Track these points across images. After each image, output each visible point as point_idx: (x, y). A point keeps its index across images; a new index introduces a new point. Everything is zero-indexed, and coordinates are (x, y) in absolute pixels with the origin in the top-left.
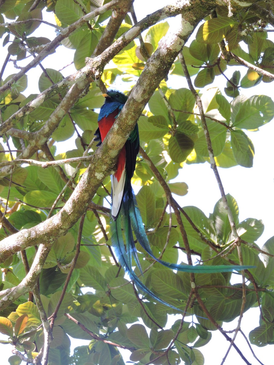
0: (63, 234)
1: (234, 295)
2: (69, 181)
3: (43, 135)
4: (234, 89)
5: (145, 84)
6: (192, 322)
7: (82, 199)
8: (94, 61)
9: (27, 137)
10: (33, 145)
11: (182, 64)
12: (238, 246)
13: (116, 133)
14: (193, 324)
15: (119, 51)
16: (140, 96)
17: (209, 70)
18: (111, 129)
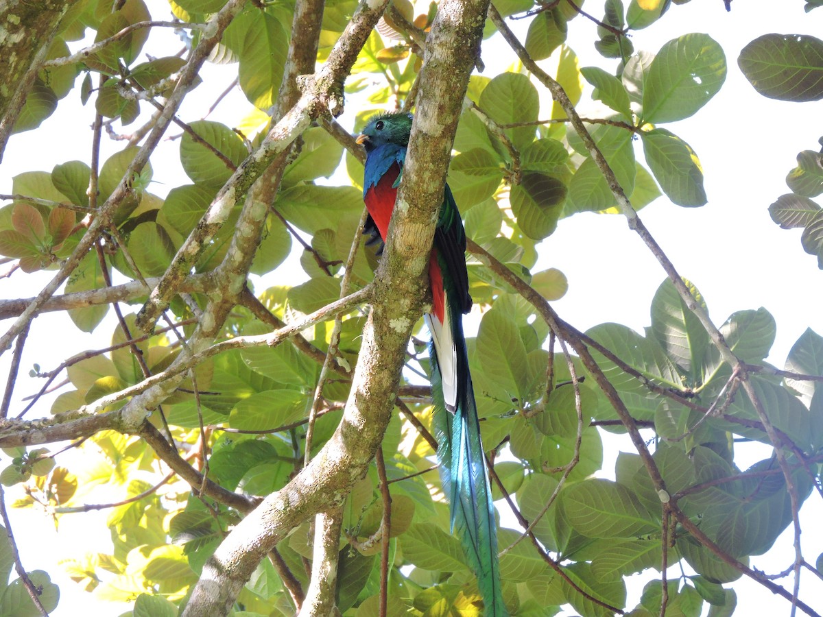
0: (359, 477)
1: (759, 488)
2: (328, 355)
3: (234, 270)
4: (617, 39)
5: (437, 92)
6: (681, 577)
7: (377, 387)
8: (316, 79)
9: (199, 286)
10: (218, 300)
11: (496, 21)
12: (744, 380)
13: (407, 220)
14: (685, 581)
15: (363, 40)
16: (436, 123)
17: (549, 13)
18: (393, 214)
